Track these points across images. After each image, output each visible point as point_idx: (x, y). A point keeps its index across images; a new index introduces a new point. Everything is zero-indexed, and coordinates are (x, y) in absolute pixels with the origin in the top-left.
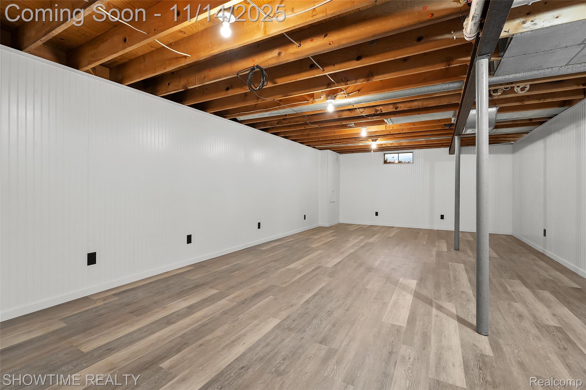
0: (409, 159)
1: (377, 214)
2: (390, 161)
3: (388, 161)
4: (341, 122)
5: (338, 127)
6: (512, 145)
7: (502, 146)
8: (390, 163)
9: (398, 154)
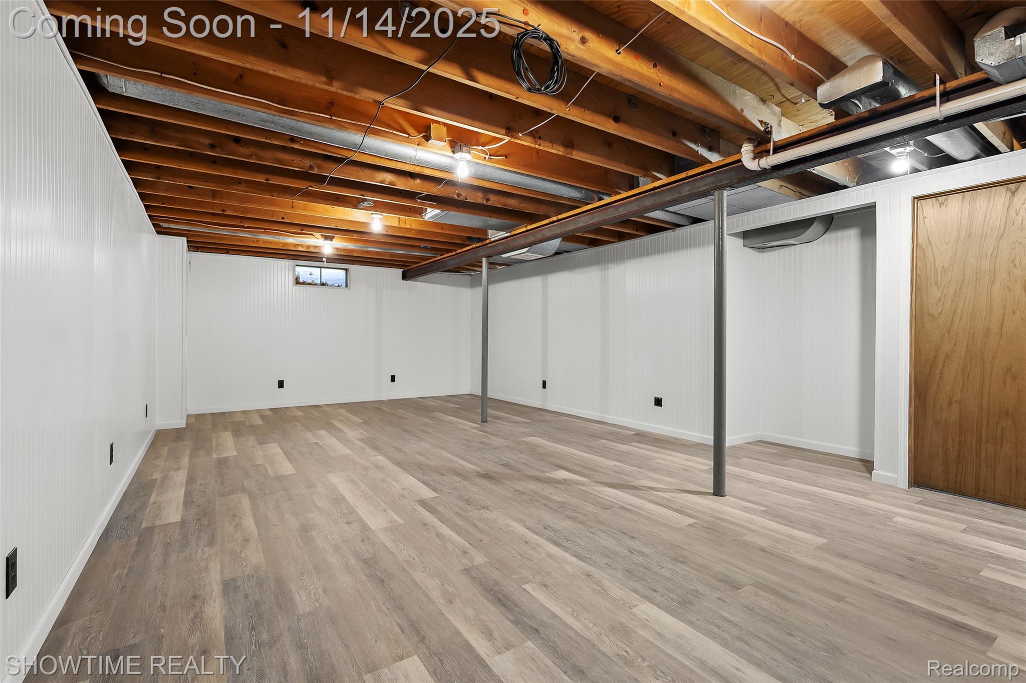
0: (340, 280)
1: (281, 384)
2: (305, 281)
3: (301, 281)
4: (363, 193)
5: (328, 200)
6: (470, 277)
7: (462, 276)
8: (304, 283)
9: (320, 269)
